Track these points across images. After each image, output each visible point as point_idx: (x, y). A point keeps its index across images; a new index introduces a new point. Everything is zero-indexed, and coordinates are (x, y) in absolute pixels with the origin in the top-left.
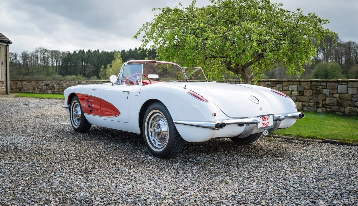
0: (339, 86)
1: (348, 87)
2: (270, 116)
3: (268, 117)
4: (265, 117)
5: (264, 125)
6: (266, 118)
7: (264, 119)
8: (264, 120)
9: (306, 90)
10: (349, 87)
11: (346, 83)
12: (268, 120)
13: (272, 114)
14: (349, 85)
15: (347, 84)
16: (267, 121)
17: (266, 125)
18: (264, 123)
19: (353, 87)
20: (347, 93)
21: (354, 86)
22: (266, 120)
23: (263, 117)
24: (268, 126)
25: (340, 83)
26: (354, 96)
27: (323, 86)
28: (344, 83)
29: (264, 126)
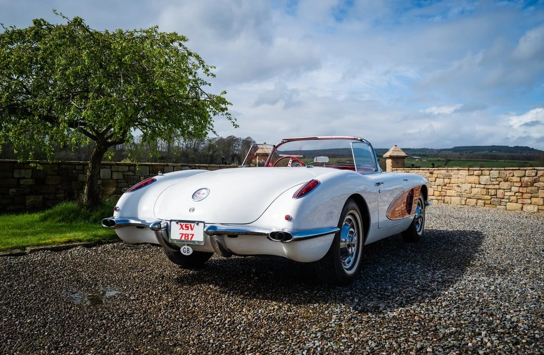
0: (101, 170)
1: (112, 172)
2: (198, 224)
3: (192, 224)
4: (186, 224)
5: (184, 236)
6: (189, 226)
7: (184, 226)
8: (184, 228)
9: (50, 177)
10: (114, 171)
11: (109, 167)
12: (192, 229)
13: (203, 222)
14: (113, 168)
15: (111, 168)
16: (189, 232)
17: (186, 238)
18: (183, 234)
19: (118, 171)
20: (112, 178)
21: (120, 170)
22: (188, 229)
23: (182, 224)
24: (193, 239)
25: (103, 167)
26: (119, 181)
27: (78, 170)
28: (107, 167)
29: (183, 239)
